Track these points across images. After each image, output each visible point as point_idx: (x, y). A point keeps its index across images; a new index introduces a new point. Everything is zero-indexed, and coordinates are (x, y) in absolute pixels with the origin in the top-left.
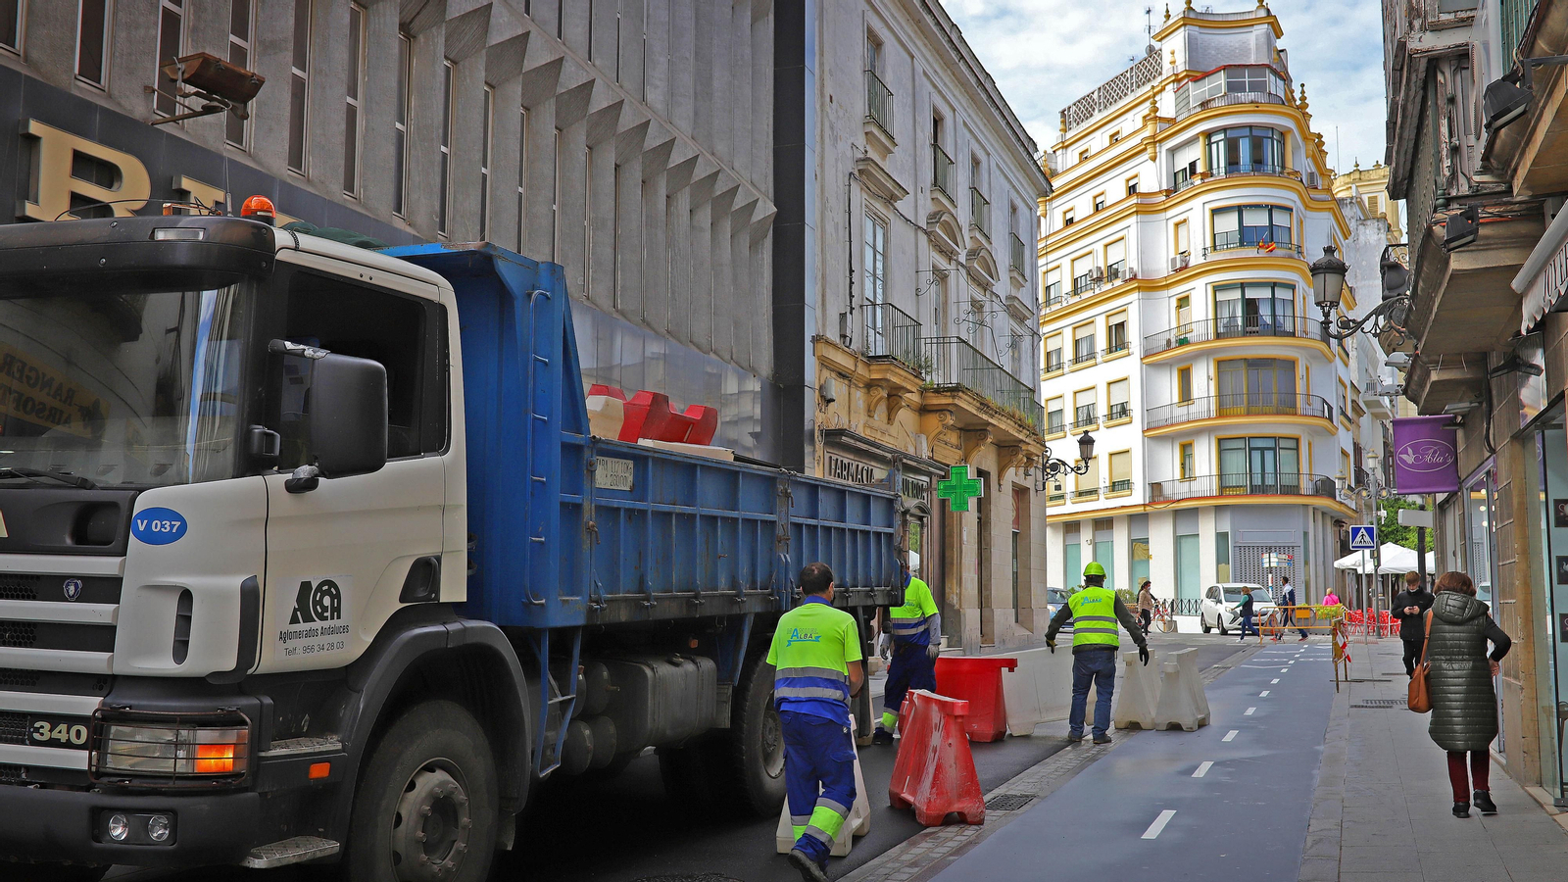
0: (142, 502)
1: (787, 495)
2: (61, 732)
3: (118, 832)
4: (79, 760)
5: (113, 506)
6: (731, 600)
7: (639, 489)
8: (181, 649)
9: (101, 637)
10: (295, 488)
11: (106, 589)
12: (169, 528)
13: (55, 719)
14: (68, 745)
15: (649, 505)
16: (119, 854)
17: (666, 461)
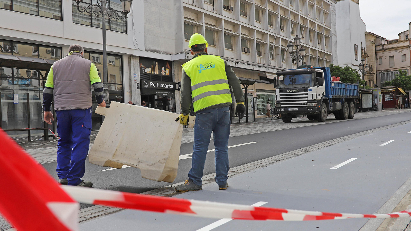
0: (309, 88)
1: (347, 86)
2: (304, 104)
3: (309, 110)
4: (306, 105)
5: (307, 89)
6: (342, 97)
7: (335, 86)
8: (312, 98)
9: (307, 97)
10: (317, 87)
11: (307, 94)
12: (311, 90)
13: (303, 103)
14: (305, 105)
15: (336, 87)
16: (309, 111)
17: (337, 83)
